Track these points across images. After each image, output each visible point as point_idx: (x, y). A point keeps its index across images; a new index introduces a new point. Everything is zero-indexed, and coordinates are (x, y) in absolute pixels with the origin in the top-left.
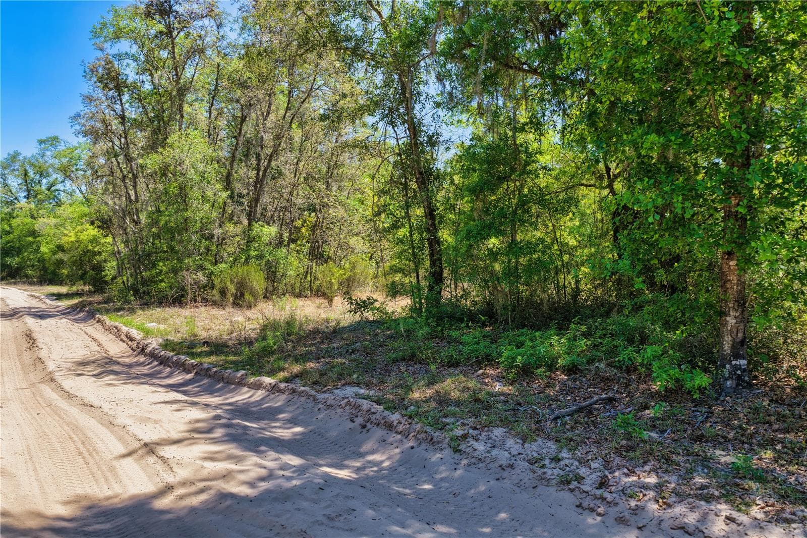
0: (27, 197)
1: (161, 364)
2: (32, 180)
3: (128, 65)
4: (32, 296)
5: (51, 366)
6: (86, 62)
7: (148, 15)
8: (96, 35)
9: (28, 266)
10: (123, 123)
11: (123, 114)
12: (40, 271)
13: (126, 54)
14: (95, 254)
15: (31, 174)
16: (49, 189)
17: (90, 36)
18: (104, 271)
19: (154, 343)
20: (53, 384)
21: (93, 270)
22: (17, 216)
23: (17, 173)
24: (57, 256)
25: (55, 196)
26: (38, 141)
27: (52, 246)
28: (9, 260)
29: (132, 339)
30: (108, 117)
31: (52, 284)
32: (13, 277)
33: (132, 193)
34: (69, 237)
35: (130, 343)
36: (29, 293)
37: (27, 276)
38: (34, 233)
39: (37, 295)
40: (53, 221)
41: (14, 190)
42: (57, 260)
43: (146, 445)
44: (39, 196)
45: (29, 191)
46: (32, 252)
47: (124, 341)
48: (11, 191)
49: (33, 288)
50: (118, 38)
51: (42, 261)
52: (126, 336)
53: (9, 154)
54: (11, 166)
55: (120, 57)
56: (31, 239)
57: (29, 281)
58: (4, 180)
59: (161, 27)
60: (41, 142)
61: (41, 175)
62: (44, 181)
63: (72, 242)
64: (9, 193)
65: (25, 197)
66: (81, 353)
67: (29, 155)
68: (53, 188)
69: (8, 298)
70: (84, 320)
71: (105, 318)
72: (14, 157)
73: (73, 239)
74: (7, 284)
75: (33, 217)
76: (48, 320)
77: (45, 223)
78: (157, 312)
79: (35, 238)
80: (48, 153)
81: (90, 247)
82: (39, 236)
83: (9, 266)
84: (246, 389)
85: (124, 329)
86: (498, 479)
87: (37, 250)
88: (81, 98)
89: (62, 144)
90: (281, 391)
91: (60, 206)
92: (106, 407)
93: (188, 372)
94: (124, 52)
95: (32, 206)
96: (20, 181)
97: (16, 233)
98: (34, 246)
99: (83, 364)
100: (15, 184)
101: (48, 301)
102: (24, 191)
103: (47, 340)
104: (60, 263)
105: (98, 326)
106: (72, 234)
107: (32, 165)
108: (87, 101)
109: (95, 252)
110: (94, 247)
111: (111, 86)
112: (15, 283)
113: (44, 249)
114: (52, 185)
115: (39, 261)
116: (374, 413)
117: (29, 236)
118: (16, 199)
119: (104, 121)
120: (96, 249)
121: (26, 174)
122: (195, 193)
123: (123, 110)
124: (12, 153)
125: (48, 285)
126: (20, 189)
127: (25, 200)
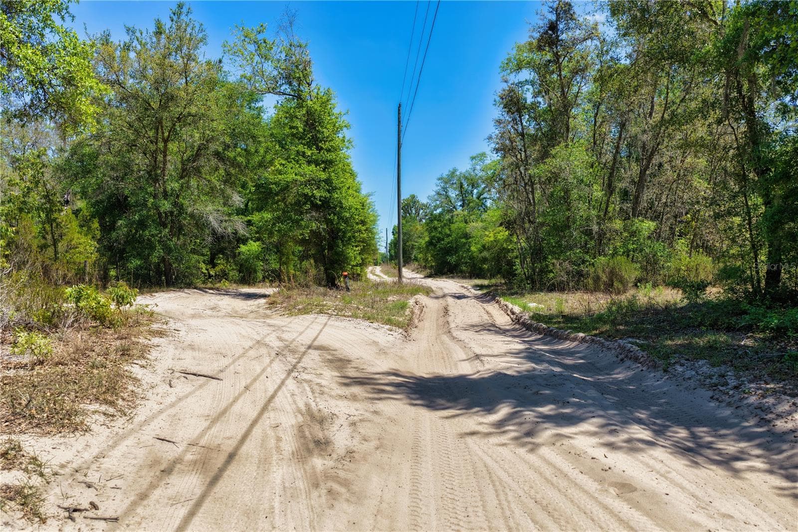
0: (462, 206)
1: (527, 330)
2: (466, 191)
3: (528, 90)
4: (462, 287)
5: (453, 325)
6: (497, 92)
7: (540, 48)
8: (504, 69)
9: (463, 263)
10: (523, 139)
11: (523, 132)
12: (471, 267)
13: (526, 80)
14: (508, 251)
15: (465, 186)
16: (478, 198)
17: (499, 70)
18: (515, 266)
19: (526, 316)
20: (448, 334)
21: (507, 265)
22: (456, 221)
23: (455, 186)
24: (483, 254)
25: (483, 203)
26: (471, 158)
27: (479, 246)
28: (449, 258)
29: (513, 313)
30: (512, 136)
31: (479, 278)
32: (452, 273)
33: (530, 196)
34: (489, 237)
35: (512, 316)
36: (461, 284)
37: (461, 272)
38: (466, 236)
39: (466, 286)
40: (480, 224)
41: (453, 201)
42: (483, 257)
43: (477, 355)
44: (471, 204)
45: (463, 200)
46: (465, 251)
47: (508, 315)
48: (451, 202)
49: (464, 281)
50: (520, 68)
51: (472, 258)
52: (511, 311)
53: (449, 171)
54: (450, 181)
55: (521, 84)
56: (464, 240)
57: (463, 276)
58: (446, 193)
59: (549, 56)
60: (473, 158)
61: (473, 186)
62: (475, 191)
63: (492, 241)
64: (450, 203)
65: (461, 206)
66: (475, 320)
67: (464, 171)
68: (482, 197)
69: (445, 288)
70: (488, 301)
71: (502, 300)
72: (453, 173)
73: (492, 239)
74: (446, 278)
75: (466, 222)
76: (463, 300)
77: (474, 227)
78: (542, 296)
79: (468, 239)
80: (478, 167)
81: (505, 246)
82: (470, 237)
83: (449, 263)
84: (568, 342)
85: (510, 306)
86: (678, 385)
87: (469, 250)
88: (493, 122)
89: (489, 158)
90: (586, 342)
91: (486, 212)
92: (466, 341)
93: (540, 333)
94: (524, 80)
95: (466, 213)
96: (457, 193)
97: (454, 235)
98: (467, 246)
99: (473, 326)
100: (454, 195)
101: (473, 291)
102: (460, 201)
103: (456, 311)
104: (485, 260)
105: (496, 306)
106: (491, 235)
107: (466, 178)
108: (497, 123)
109: (509, 249)
110: (508, 245)
111: (514, 109)
112: (453, 277)
113: (473, 249)
114: (481, 194)
115: (470, 259)
116: (632, 352)
117: (463, 238)
118: (454, 207)
119: (510, 139)
120: (509, 247)
121: (461, 186)
122: (574, 194)
123: (523, 129)
124: (451, 170)
125: (476, 278)
126: (458, 199)
127: (461, 208)
